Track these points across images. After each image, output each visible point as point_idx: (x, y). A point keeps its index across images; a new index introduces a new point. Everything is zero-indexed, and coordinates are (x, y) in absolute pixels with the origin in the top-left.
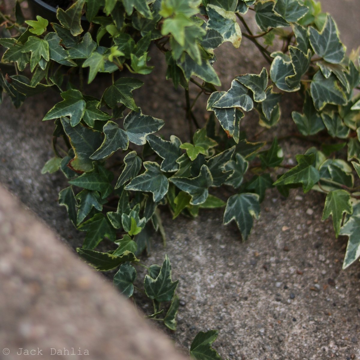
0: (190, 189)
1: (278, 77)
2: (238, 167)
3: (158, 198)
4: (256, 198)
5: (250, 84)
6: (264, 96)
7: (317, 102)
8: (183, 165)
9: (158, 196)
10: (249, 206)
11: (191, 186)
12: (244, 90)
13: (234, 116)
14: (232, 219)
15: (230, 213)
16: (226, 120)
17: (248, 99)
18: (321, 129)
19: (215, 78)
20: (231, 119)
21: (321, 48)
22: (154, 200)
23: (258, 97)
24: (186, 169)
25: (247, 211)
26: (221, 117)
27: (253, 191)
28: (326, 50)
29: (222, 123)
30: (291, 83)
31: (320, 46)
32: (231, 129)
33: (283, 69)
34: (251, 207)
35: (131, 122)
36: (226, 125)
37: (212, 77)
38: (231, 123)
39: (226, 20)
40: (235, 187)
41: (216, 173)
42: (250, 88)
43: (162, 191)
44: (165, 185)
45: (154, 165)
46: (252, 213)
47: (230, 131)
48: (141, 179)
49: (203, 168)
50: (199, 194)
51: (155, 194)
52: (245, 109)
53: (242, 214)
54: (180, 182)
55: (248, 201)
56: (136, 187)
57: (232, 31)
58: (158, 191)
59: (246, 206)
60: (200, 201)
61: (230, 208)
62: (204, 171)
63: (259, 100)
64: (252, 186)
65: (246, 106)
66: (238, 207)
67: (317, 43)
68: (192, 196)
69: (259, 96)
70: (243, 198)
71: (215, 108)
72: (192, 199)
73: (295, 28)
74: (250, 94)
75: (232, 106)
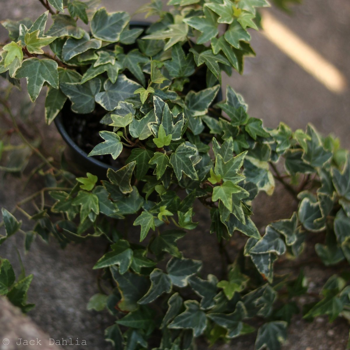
0: (226, 323)
1: (306, 217)
2: (268, 298)
3: (198, 334)
4: (284, 325)
5: (282, 229)
6: (294, 238)
7: (340, 238)
8: (220, 302)
9: (198, 331)
10: (278, 332)
11: (228, 320)
12: (277, 234)
13: (269, 260)
14: (262, 347)
15: (261, 341)
16: (261, 264)
17: (281, 243)
18: (341, 259)
19: (256, 232)
20: (267, 263)
21: (343, 187)
22: (194, 335)
23: (290, 240)
24: (222, 305)
25: (276, 338)
26: (258, 261)
27: (279, 319)
28: (348, 189)
29: (259, 267)
30: (319, 224)
31: (342, 185)
32: (267, 272)
33: (309, 209)
35: (173, 265)
36: (262, 269)
37: (252, 231)
38: (267, 267)
39: (260, 169)
40: (265, 316)
41: (250, 307)
42: (283, 232)
43: (201, 327)
44: (204, 321)
45: (193, 303)
46: (281, 339)
47: (266, 274)
48: (183, 317)
49: (239, 305)
50: (234, 327)
51: (195, 330)
52: (278, 253)
53: (271, 341)
54: (218, 318)
55: (277, 328)
56: (178, 325)
57: (266, 181)
58: (198, 327)
59: (275, 334)
60: (235, 334)
61: (261, 336)
62: (240, 307)
63: (290, 243)
64: (280, 314)
65: (279, 250)
66: (268, 335)
68: (229, 330)
69: (291, 238)
70: (273, 326)
71: (251, 254)
72: (228, 333)
74: (283, 237)
75: (267, 252)
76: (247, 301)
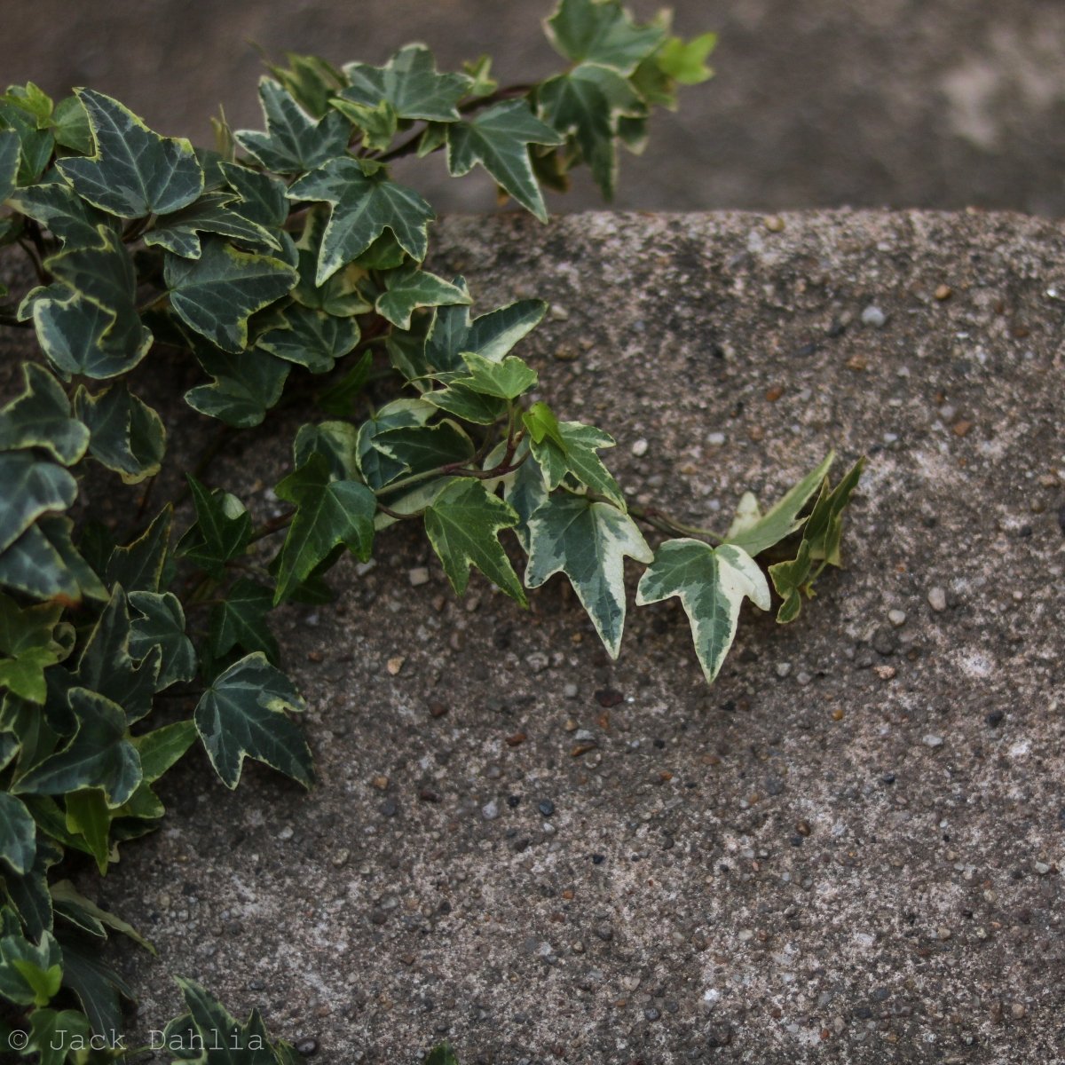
0: (81, 775)
1: (77, 353)
2: (157, 624)
3: (26, 859)
4: (259, 660)
5: (23, 432)
6: (80, 433)
7: (221, 333)
9: (20, 852)
10: (257, 693)
11: (79, 764)
12: (20, 458)
13: (47, 544)
14: (240, 762)
15: (225, 751)
16: (33, 573)
17: (47, 472)
20: (43, 558)
21: (126, 193)
22: (20, 870)
23: (67, 450)
24: (34, 732)
25: (263, 713)
26: (18, 573)
27: (238, 652)
28: (143, 187)
29: (30, 586)
30: (120, 343)
31: (120, 191)
32: (64, 581)
33: (72, 324)
34: (263, 695)
36: (43, 585)
40: (186, 678)
41: (115, 684)
42: (29, 442)
43: (21, 834)
44: (15, 814)
46: (277, 706)
47: (66, 591)
49: (74, 700)
50: (113, 768)
51: (10, 855)
52: (59, 506)
53: (253, 728)
54: (44, 778)
55: (243, 686)
58: (12, 842)
59: (250, 701)
60: (129, 785)
61: (213, 738)
62: (82, 705)
63: (73, 451)
64: (226, 640)
65: (57, 496)
66: (231, 722)
67: (109, 190)
68: (102, 787)
69: (67, 440)
70: (226, 685)
72: (107, 796)
73: (25, 205)
74: (41, 455)
75: (24, 526)
76: (97, 676)
